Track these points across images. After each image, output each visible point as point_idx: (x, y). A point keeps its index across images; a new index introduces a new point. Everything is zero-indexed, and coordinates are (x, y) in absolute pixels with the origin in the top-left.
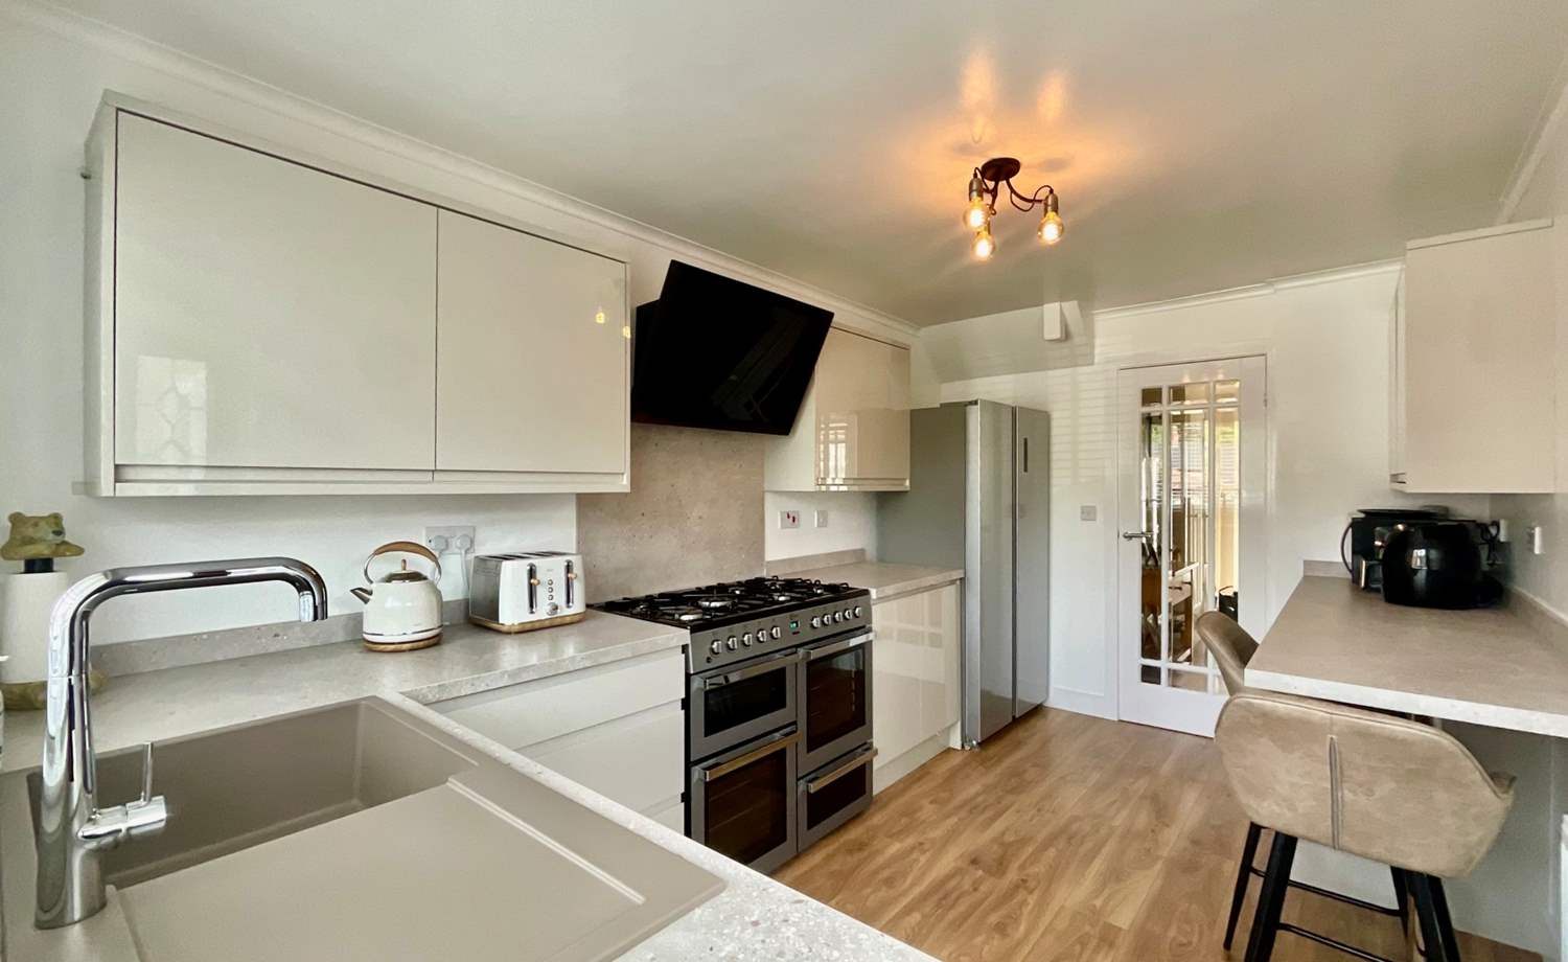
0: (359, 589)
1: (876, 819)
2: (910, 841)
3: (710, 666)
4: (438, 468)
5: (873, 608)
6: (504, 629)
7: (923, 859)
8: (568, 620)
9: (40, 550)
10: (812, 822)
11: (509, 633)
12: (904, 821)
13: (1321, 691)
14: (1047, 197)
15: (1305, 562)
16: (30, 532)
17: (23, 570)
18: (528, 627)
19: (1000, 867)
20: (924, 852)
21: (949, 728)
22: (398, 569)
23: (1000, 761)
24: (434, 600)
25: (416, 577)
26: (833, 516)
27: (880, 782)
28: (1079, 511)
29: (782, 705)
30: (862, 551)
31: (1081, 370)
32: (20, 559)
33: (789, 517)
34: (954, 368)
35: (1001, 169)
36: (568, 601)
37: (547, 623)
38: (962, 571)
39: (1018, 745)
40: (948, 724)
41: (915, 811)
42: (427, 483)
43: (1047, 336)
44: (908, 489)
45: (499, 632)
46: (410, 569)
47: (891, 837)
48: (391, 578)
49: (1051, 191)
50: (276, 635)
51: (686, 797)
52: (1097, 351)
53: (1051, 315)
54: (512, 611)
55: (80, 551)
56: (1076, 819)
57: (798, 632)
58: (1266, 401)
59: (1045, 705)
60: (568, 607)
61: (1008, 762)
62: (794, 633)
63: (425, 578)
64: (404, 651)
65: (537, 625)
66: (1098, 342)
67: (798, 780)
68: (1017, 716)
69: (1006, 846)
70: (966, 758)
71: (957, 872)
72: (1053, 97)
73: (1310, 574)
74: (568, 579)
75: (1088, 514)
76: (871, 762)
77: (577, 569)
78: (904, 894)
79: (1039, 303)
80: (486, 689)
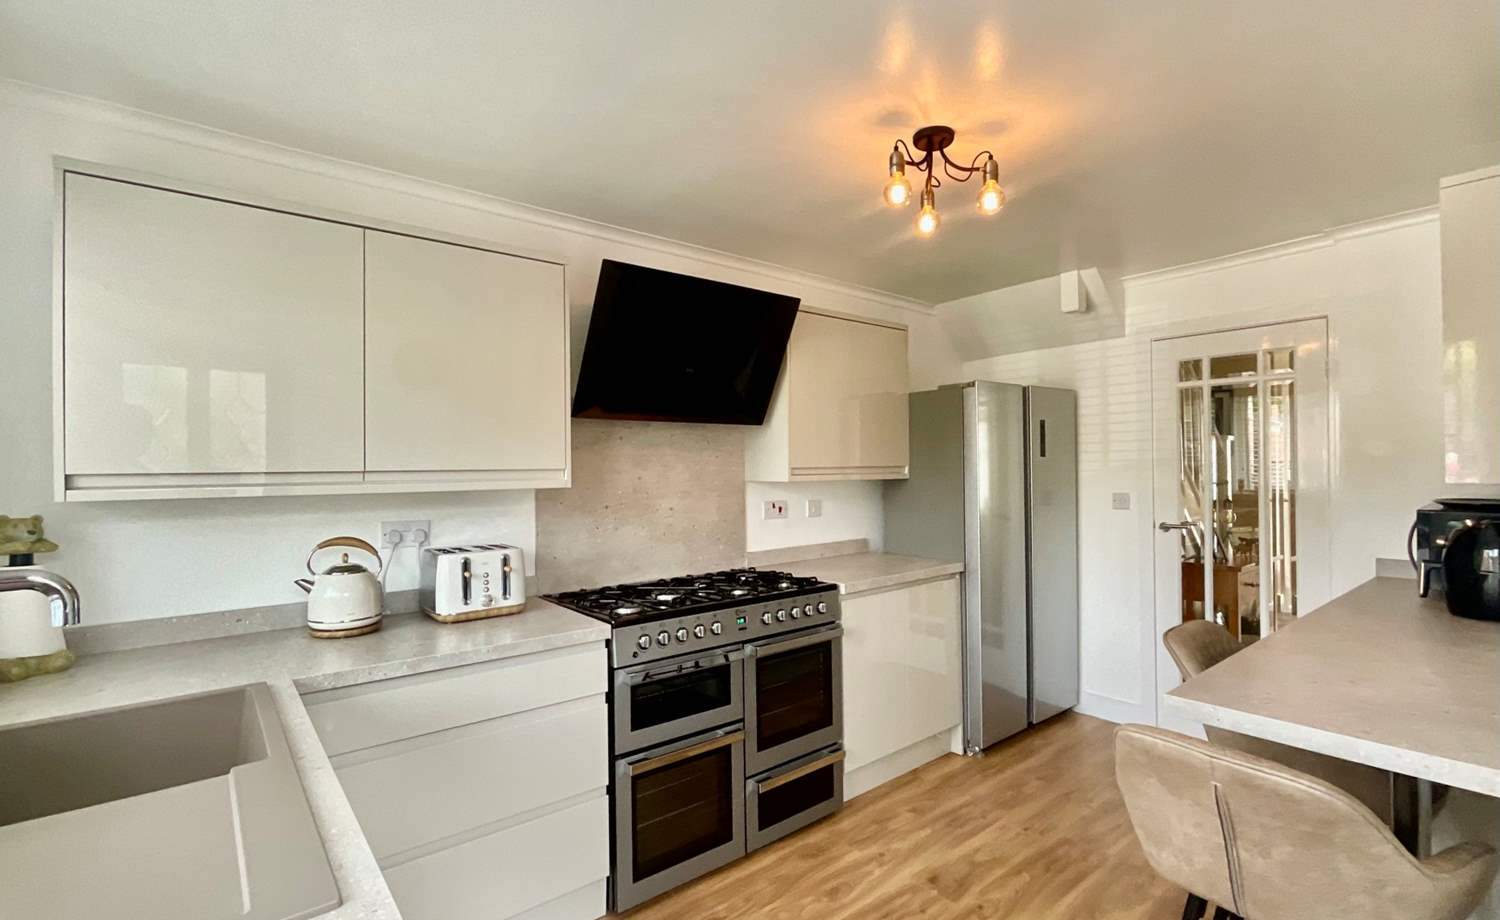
0: (302, 580)
1: (845, 824)
2: (873, 850)
3: (637, 661)
4: (367, 469)
5: (843, 604)
6: (440, 618)
7: (877, 872)
8: (505, 611)
9: (20, 548)
10: (765, 822)
11: (445, 623)
12: (874, 827)
13: (1247, 726)
14: (986, 165)
15: (1379, 561)
16: (10, 531)
17: (7, 563)
18: (463, 617)
19: (961, 887)
20: (881, 865)
21: (950, 730)
22: (339, 563)
23: (1001, 771)
24: (372, 591)
25: (356, 569)
26: (828, 507)
27: (852, 787)
28: (1111, 499)
29: (727, 701)
30: (865, 542)
31: (1110, 342)
32: (5, 554)
33: (774, 506)
34: (974, 346)
35: (934, 139)
36: (505, 593)
37: (483, 615)
38: (962, 564)
39: (1030, 753)
40: (949, 726)
41: (888, 819)
42: (359, 483)
43: (1065, 309)
44: (908, 477)
45: (437, 621)
46: (352, 561)
47: (851, 845)
48: (330, 572)
49: (991, 157)
50: (238, 620)
51: (611, 790)
52: (1128, 321)
53: (1068, 285)
54: (447, 604)
55: (54, 547)
56: (1066, 842)
57: (745, 628)
58: (1327, 371)
59: (1076, 710)
60: (505, 599)
61: (1009, 773)
62: (740, 629)
63: (365, 571)
64: (339, 638)
65: (472, 616)
66: (1128, 311)
67: (746, 779)
68: (1035, 722)
69: (975, 865)
70: (969, 763)
71: (912, 889)
72: (989, 55)
73: (1382, 575)
74: (505, 573)
75: (1121, 502)
76: (841, 763)
77: (514, 563)
78: (844, 907)
79: (1056, 272)
80: (384, 678)
